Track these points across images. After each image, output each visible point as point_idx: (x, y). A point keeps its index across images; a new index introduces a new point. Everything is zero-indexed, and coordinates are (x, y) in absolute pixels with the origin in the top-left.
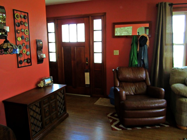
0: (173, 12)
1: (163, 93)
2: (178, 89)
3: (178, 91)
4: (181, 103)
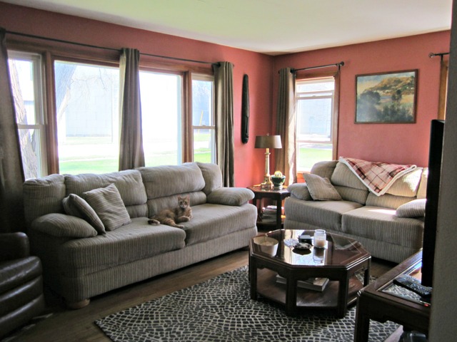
0: (9, 52)
1: (26, 242)
2: (59, 225)
3: (58, 228)
4: (73, 251)
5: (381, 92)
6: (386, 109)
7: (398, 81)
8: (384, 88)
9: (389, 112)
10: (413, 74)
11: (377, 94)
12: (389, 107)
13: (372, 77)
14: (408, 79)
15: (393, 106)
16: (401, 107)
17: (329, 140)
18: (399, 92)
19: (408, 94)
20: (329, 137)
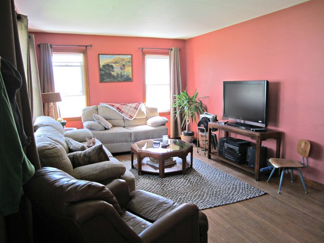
5: (114, 65)
6: (118, 74)
7: (124, 60)
8: (116, 63)
9: (120, 76)
10: (130, 56)
11: (112, 66)
12: (119, 73)
13: (108, 56)
14: (128, 59)
15: (121, 73)
16: (125, 74)
17: (82, 93)
18: (124, 65)
19: (128, 66)
20: (81, 92)
